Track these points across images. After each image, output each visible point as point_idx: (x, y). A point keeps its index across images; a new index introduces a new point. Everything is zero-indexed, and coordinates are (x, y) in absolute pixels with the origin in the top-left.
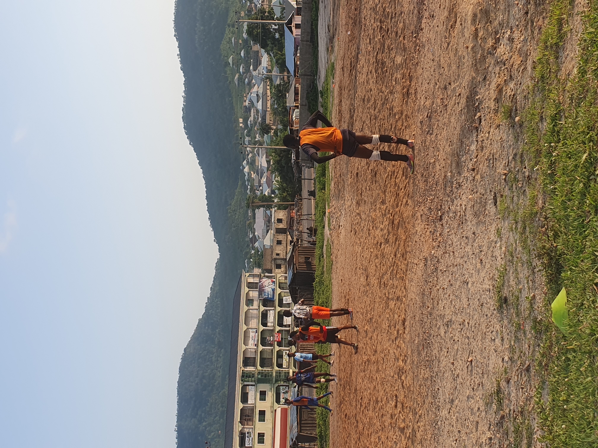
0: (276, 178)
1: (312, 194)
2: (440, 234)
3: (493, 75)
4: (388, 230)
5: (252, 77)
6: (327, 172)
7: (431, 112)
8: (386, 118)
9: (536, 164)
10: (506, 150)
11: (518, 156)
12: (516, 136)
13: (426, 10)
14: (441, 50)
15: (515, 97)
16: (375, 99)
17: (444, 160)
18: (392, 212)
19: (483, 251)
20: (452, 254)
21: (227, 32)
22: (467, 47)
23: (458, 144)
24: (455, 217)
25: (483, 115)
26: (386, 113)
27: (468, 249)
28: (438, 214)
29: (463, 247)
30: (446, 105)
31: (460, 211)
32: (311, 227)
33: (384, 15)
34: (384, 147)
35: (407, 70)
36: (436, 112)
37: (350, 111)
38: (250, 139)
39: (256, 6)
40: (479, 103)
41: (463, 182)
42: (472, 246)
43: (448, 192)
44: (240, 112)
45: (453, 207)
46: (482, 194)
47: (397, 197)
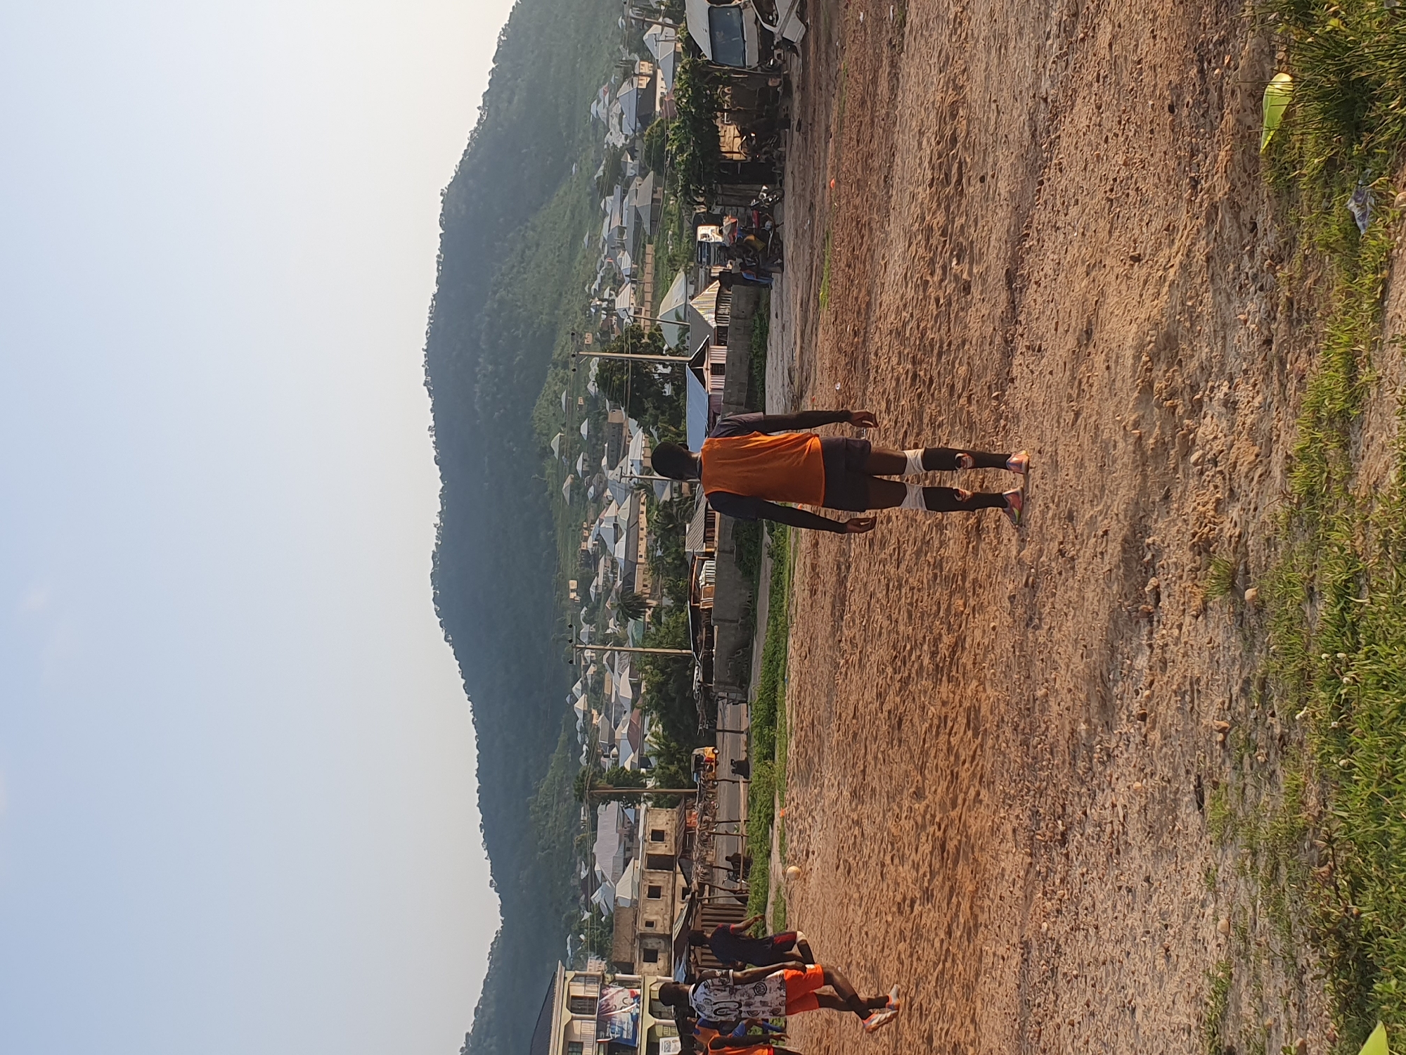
0: (653, 727)
1: (741, 768)
2: (1062, 881)
4: (930, 866)
5: (604, 484)
6: (779, 714)
7: (1037, 576)
8: (926, 585)
9: (1301, 704)
10: (1223, 669)
11: (1255, 685)
12: (1248, 635)
13: (1022, 336)
14: (1058, 427)
15: (1243, 541)
16: (899, 541)
17: (1070, 690)
18: (942, 819)
19: (1172, 927)
20: (1092, 931)
21: (549, 379)
23: (1103, 652)
24: (1099, 837)
25: (1163, 584)
26: (926, 574)
27: (1134, 919)
28: (1056, 827)
29: (1121, 916)
30: (1073, 559)
31: (1111, 822)
32: (737, 854)
33: (921, 347)
34: (919, 656)
36: (1048, 572)
37: (839, 568)
38: (594, 630)
39: (620, 320)
40: (1153, 555)
41: (1117, 746)
42: (1144, 912)
43: (1081, 773)
44: (571, 565)
45: (1093, 811)
46: (1166, 779)
47: (953, 782)
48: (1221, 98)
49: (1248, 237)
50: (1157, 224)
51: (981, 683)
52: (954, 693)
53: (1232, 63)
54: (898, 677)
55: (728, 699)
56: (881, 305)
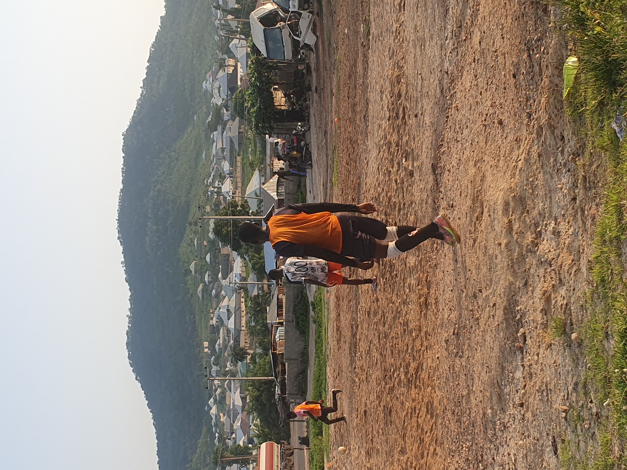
0: (254, 421)
1: (305, 441)
3: (537, 279)
5: (221, 287)
7: (459, 328)
8: (399, 336)
9: (606, 396)
10: (563, 378)
11: (580, 386)
12: (575, 358)
13: (443, 199)
14: (465, 248)
15: (568, 307)
16: (384, 312)
17: (481, 391)
18: (416, 465)
21: (187, 232)
22: (500, 244)
23: (498, 369)
25: (527, 332)
26: (399, 329)
30: (478, 319)
33: (389, 207)
34: (399, 375)
35: (424, 274)
36: (465, 327)
37: (352, 328)
38: (219, 369)
39: (225, 198)
40: (521, 316)
41: (509, 422)
43: (490, 436)
44: (205, 333)
45: (498, 457)
46: (536, 439)
47: (421, 444)
48: (540, 69)
49: (560, 143)
50: (511, 137)
51: (433, 388)
52: (418, 394)
53: (546, 51)
54: (388, 386)
55: (295, 403)
56: (366, 185)
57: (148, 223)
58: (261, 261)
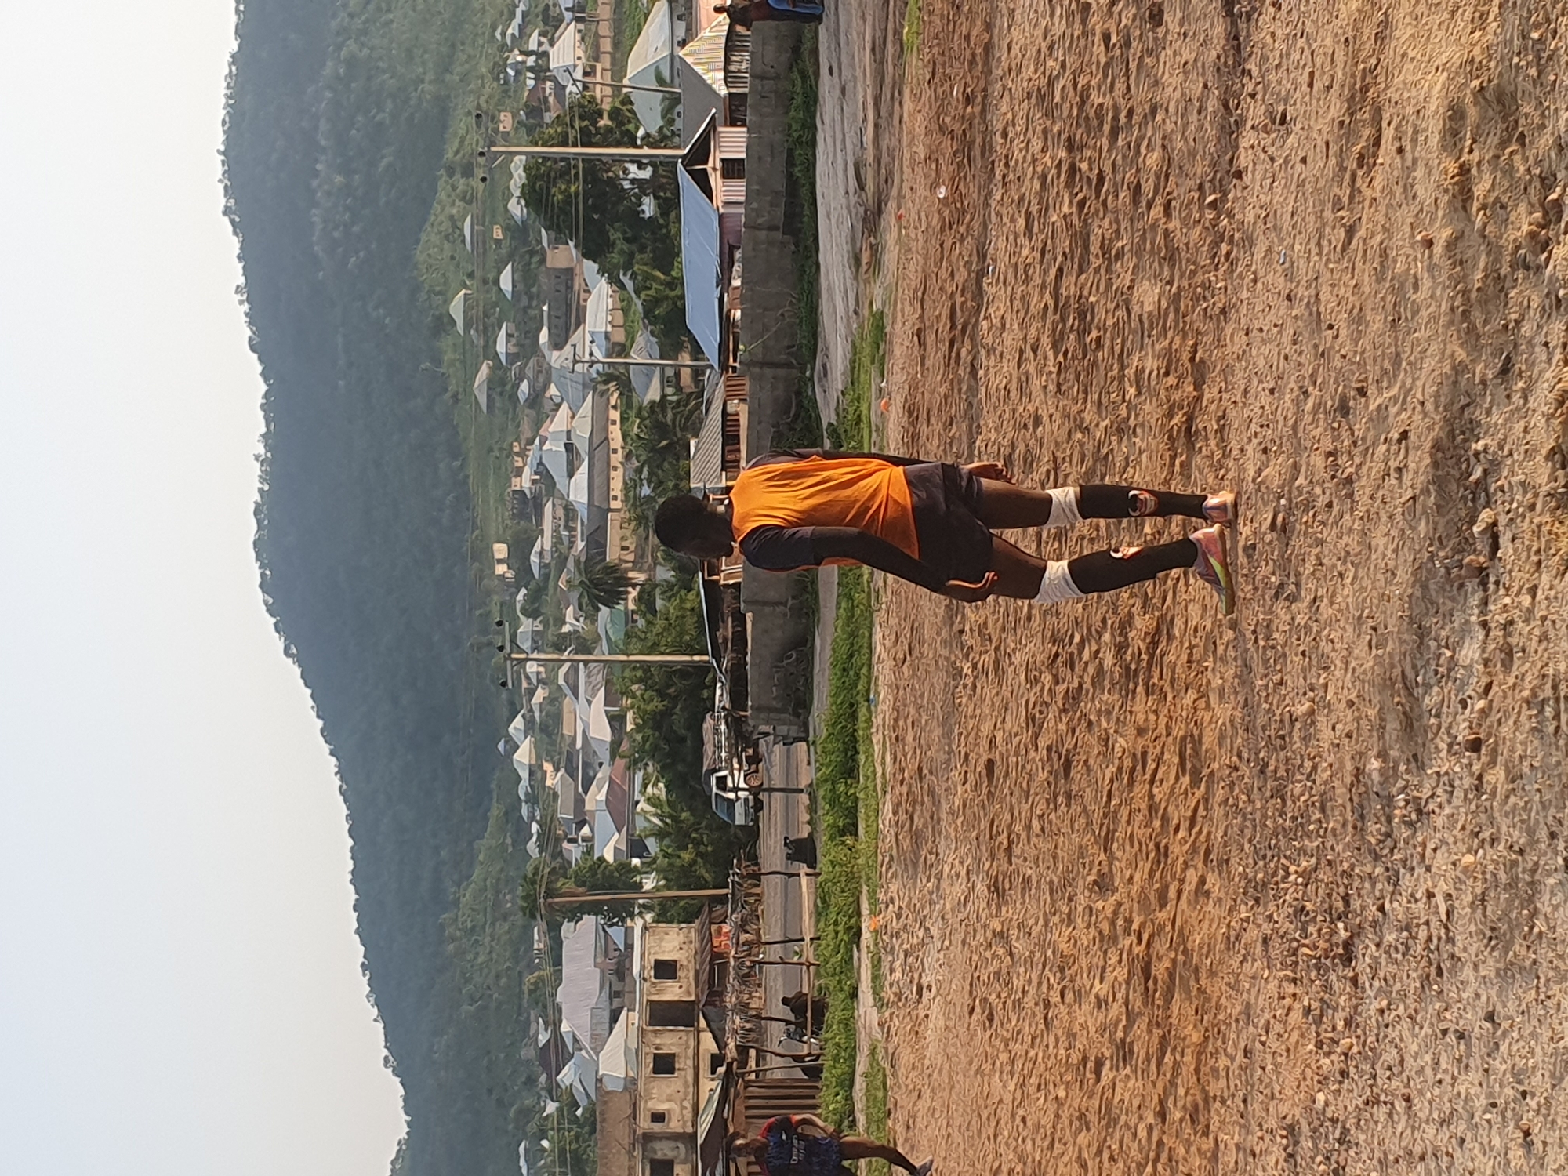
0: (649, 789)
1: (802, 851)
2: (1348, 1023)
3: (1540, 353)
4: (1127, 1004)
5: (546, 374)
6: (862, 758)
7: (1289, 510)
13: (1253, 96)
14: (1320, 254)
16: (1055, 461)
17: (1351, 704)
18: (1143, 925)
19: (1533, 1095)
20: (1400, 1106)
21: (442, 196)
22: (1429, 243)
23: (1405, 636)
24: (1408, 948)
25: (1503, 520)
28: (1333, 932)
29: (1448, 1079)
30: (1349, 480)
31: (1427, 923)
32: (801, 995)
33: (1082, 121)
34: (1097, 652)
35: (1184, 338)
36: (1308, 505)
38: (540, 628)
39: (560, 89)
40: (1485, 471)
41: (1432, 796)
42: (1487, 1071)
43: (1373, 841)
44: (496, 516)
45: (1396, 904)
46: (1516, 848)
47: (1159, 862)
51: (1203, 695)
52: (1156, 712)
54: (1061, 688)
55: (776, 736)
56: (1009, 48)
57: (319, 167)
58: (673, 293)
